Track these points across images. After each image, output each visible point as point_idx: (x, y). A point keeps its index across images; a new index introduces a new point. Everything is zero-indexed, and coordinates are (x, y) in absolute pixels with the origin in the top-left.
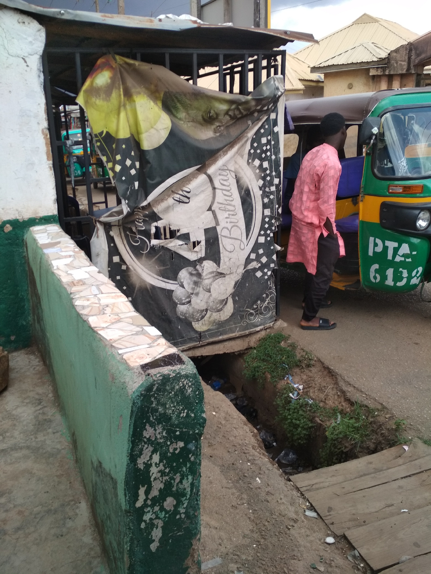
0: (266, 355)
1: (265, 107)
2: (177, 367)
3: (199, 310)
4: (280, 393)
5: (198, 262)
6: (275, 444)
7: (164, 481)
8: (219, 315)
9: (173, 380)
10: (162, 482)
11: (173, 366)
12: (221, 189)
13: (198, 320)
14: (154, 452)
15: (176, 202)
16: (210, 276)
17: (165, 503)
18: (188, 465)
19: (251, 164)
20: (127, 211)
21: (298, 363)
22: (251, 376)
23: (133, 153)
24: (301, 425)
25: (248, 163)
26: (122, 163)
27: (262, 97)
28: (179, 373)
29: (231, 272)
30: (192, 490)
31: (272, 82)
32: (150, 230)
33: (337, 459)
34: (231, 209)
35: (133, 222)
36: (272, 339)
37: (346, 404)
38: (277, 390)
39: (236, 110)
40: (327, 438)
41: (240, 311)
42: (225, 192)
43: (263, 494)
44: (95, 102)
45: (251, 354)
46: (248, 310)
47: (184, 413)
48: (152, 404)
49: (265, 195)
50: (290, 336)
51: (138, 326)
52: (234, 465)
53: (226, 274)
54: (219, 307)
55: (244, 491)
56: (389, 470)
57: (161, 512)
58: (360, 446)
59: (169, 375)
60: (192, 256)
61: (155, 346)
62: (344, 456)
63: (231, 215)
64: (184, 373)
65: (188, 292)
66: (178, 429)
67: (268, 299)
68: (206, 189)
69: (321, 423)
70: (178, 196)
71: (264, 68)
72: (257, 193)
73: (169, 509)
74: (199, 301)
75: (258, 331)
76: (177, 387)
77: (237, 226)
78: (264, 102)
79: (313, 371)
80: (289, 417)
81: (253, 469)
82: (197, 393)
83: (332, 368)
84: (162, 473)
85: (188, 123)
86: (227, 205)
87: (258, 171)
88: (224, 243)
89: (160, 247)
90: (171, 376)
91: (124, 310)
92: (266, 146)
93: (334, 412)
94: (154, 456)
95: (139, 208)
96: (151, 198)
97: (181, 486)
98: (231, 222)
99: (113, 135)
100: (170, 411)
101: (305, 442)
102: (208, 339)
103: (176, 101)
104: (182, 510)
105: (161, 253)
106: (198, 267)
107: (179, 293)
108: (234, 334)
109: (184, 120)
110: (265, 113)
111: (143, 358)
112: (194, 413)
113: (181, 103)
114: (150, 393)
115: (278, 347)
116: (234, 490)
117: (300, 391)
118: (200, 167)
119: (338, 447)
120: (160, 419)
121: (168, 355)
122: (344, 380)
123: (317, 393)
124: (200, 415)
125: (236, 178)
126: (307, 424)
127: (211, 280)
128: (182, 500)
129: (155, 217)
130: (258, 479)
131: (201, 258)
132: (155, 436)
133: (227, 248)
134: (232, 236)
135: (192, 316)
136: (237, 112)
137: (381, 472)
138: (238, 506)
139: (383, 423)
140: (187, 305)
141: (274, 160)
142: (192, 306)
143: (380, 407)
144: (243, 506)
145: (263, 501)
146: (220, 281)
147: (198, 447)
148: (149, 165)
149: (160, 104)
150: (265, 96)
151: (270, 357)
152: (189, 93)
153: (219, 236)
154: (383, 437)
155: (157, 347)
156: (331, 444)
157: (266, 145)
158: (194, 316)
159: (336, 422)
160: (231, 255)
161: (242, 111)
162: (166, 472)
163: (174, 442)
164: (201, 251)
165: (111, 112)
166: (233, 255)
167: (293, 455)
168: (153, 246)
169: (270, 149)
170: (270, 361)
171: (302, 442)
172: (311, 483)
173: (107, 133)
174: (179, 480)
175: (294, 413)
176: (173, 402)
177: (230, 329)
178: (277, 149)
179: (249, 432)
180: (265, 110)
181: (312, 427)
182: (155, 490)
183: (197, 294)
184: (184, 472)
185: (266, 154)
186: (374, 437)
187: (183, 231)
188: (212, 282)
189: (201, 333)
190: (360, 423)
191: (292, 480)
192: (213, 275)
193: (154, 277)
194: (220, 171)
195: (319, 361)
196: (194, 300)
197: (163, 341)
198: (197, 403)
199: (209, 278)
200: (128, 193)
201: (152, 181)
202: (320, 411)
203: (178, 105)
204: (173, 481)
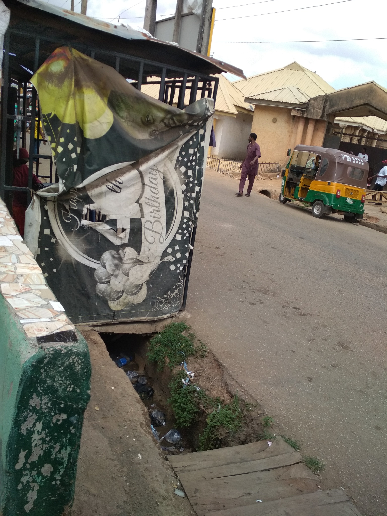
0: (168, 341)
1: (196, 122)
2: (70, 344)
3: (116, 291)
4: (174, 377)
5: (121, 247)
6: (164, 423)
7: (44, 449)
8: (133, 298)
9: (65, 356)
10: (42, 449)
11: (66, 343)
12: (149, 186)
13: (114, 300)
14: (38, 420)
15: (109, 190)
16: (130, 261)
17: (43, 469)
18: (68, 437)
19: (177, 169)
20: (63, 190)
21: (194, 353)
22: (153, 359)
23: (76, 139)
24: (187, 410)
25: (176, 168)
26: (65, 145)
27: (194, 114)
28: (71, 350)
29: (149, 261)
30: (69, 460)
31: (204, 103)
32: (82, 211)
33: (212, 445)
34: (156, 206)
35: (67, 201)
36: (175, 327)
37: (227, 396)
38: (173, 375)
39: (170, 120)
40: (207, 424)
41: (153, 298)
42: (152, 189)
43: (142, 470)
44: (47, 86)
45: (156, 338)
46: (159, 298)
47: (70, 387)
48: (42, 375)
49: (186, 198)
50: (191, 327)
51: (45, 299)
52: (121, 439)
53: (144, 262)
54: (134, 291)
55: (125, 464)
56: (253, 462)
57: (38, 476)
58: (233, 436)
59: (61, 350)
60: (117, 242)
61: (56, 321)
62: (219, 442)
63: (155, 210)
64: (76, 351)
65: (109, 273)
66: (62, 402)
67: (176, 291)
68: (137, 183)
69: (204, 410)
70: (111, 185)
71: (199, 89)
72: (179, 196)
73: (45, 475)
74: (117, 283)
75: (165, 319)
76: (67, 363)
77: (159, 221)
78: (195, 118)
79: (205, 362)
80: (179, 401)
81: (137, 445)
82: (85, 371)
83: (221, 361)
84: (43, 441)
85: (128, 122)
86: (153, 201)
87: (183, 177)
88: (146, 235)
89: (89, 227)
90: (62, 352)
91: (36, 282)
92: (193, 157)
93: (217, 402)
94: (37, 424)
95: (75, 189)
96: (86, 182)
97: (59, 455)
98: (154, 217)
99: (60, 119)
100: (58, 385)
101: (189, 425)
102: (120, 318)
103: (120, 100)
104: (58, 477)
105: (89, 233)
106: (120, 251)
107: (100, 272)
108: (144, 318)
109: (125, 119)
110: (195, 128)
111: (41, 330)
112: (80, 389)
113: (124, 104)
114: (40, 365)
115: (179, 335)
116: (117, 463)
117: (192, 378)
118: (134, 163)
119: (215, 434)
120: (47, 391)
121: (64, 332)
122: (229, 373)
123: (205, 382)
124: (86, 391)
125: (164, 179)
126: (192, 409)
127: (130, 265)
128: (59, 468)
129: (88, 200)
130: (139, 455)
131: (124, 244)
132: (41, 406)
133: (148, 239)
134: (153, 229)
135: (109, 295)
136: (171, 122)
137: (246, 463)
138: (117, 477)
139: (255, 418)
140: (106, 285)
141: (197, 170)
142: (111, 286)
143: (254, 403)
144: (121, 478)
145: (141, 476)
146: (138, 267)
147: (80, 421)
148: (89, 153)
149: (106, 101)
150: (196, 113)
151: (172, 344)
152: (132, 96)
153: (143, 227)
154: (253, 430)
155: (58, 322)
156: (210, 430)
157: (193, 155)
158: (111, 296)
159: (216, 411)
160: (151, 246)
161: (176, 121)
162: (47, 440)
163: (57, 414)
164: (125, 237)
165: (61, 97)
166: (153, 247)
167: (178, 435)
168: (83, 225)
169: (196, 159)
170: (171, 347)
171: (186, 425)
172: (185, 464)
173: (55, 116)
174: (58, 450)
175: (183, 397)
176: (61, 377)
177: (141, 312)
178: (201, 161)
179: (140, 411)
180: (195, 125)
181: (196, 412)
182: (35, 456)
183: (116, 276)
184: (63, 442)
185: (191, 163)
186: (245, 429)
187: (112, 217)
188: (131, 267)
189: (114, 313)
190: (236, 415)
191: (169, 459)
192: (133, 261)
193: (80, 254)
194: (150, 170)
195: (211, 353)
196: (113, 281)
197: (64, 317)
198: (84, 380)
199: (128, 264)
200: (67, 173)
201: (90, 167)
202: (205, 398)
203: (122, 105)
204: (52, 450)
